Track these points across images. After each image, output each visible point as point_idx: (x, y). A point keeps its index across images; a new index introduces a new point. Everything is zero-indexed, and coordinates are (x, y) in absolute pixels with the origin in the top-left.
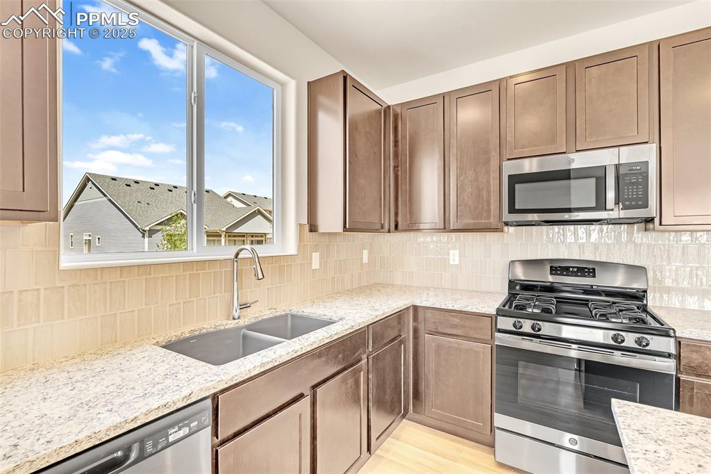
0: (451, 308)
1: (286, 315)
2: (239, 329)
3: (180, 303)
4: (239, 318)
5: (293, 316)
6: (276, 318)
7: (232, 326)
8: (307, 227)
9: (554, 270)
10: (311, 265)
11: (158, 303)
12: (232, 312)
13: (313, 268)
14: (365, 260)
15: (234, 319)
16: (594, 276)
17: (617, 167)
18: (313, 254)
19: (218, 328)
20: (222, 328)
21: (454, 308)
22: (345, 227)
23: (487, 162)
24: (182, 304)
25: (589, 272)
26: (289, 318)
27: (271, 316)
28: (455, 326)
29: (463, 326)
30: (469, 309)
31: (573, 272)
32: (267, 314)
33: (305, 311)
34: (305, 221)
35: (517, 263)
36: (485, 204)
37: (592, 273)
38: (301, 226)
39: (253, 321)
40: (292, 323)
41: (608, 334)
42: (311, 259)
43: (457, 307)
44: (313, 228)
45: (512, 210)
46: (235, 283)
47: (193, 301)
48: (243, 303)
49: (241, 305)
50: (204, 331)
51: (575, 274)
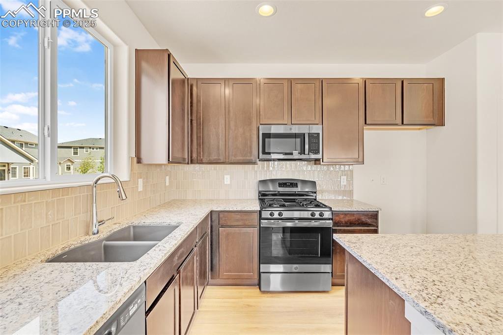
0: (235, 209)
1: (129, 227)
2: (101, 241)
3: (49, 226)
4: (98, 232)
5: (134, 227)
6: (122, 230)
7: (94, 240)
8: (135, 160)
9: (281, 185)
10: (138, 189)
11: (31, 227)
12: (93, 229)
13: (139, 190)
14: (167, 184)
15: (94, 234)
16: (297, 187)
17: (309, 133)
18: (139, 180)
19: (83, 243)
20: (87, 242)
21: (237, 210)
22: (169, 160)
23: (250, 124)
24: (51, 226)
25: (295, 185)
26: (132, 228)
27: (119, 229)
28: (238, 220)
29: (242, 220)
30: (246, 209)
31: (288, 185)
32: (117, 228)
33: (146, 222)
34: (134, 155)
35: (268, 181)
36: (249, 148)
37: (296, 185)
38: (132, 158)
39: (109, 234)
40: (134, 232)
41: (308, 213)
42: (138, 184)
43: (239, 209)
44: (139, 161)
45: (264, 153)
46: (94, 205)
47: (60, 223)
48: (99, 220)
49: (99, 222)
50: (73, 247)
51: (289, 186)
